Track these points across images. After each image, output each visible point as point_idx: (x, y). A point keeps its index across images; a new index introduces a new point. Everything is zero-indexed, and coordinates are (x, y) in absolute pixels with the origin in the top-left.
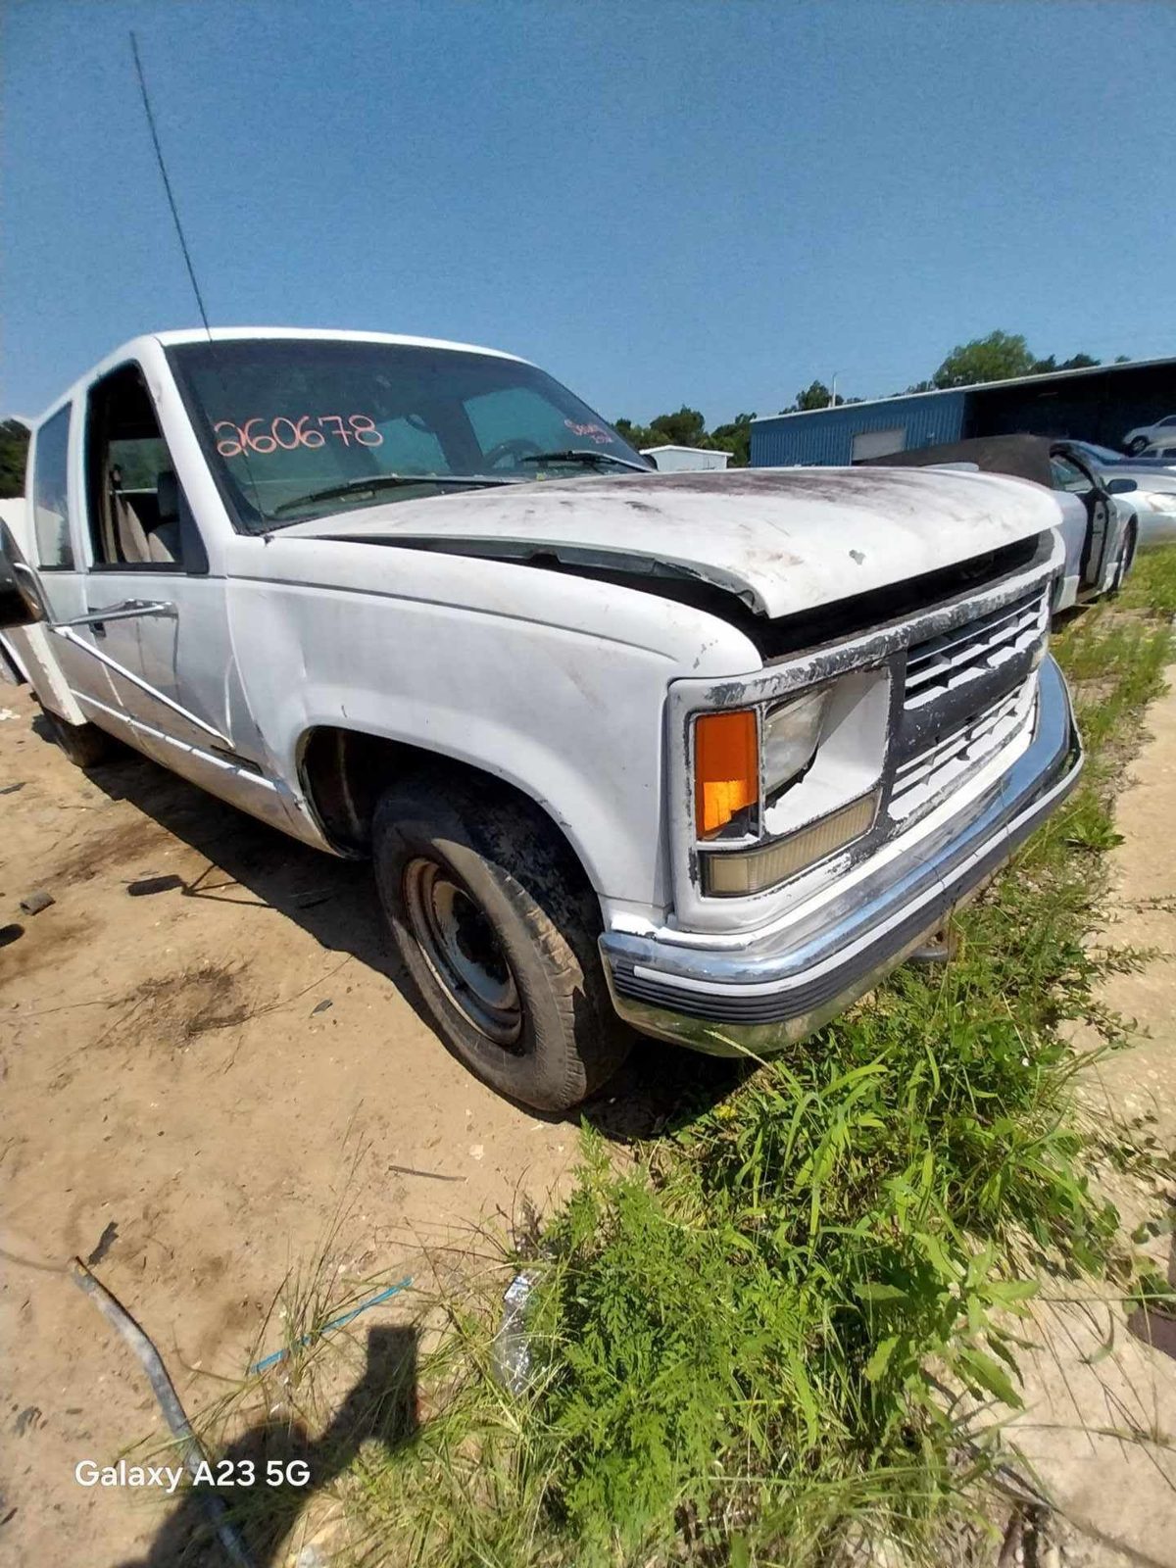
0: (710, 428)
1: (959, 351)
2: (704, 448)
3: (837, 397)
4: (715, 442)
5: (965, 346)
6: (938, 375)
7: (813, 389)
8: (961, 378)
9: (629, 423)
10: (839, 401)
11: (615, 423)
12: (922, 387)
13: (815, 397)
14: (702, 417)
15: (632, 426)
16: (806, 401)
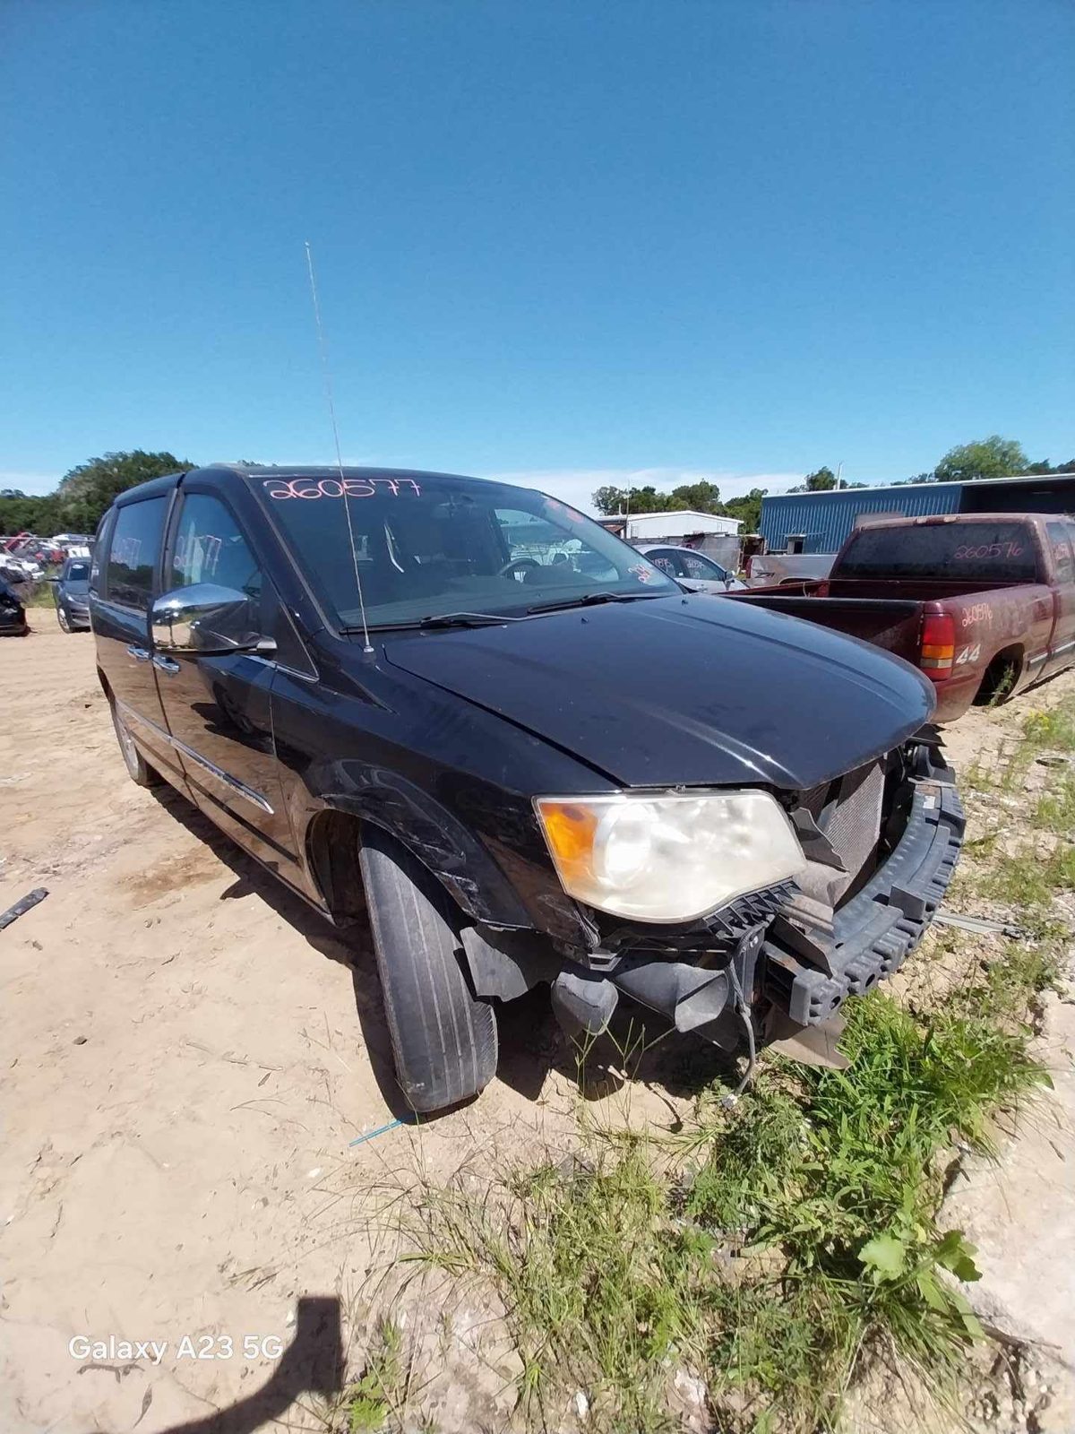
0: (724, 498)
1: (961, 450)
2: (718, 514)
3: (841, 481)
4: (727, 510)
5: (965, 445)
6: (938, 469)
7: (821, 473)
8: (960, 472)
9: (654, 490)
10: (843, 485)
11: (641, 488)
12: (922, 479)
13: (820, 481)
14: (718, 490)
15: (656, 493)
16: (814, 482)
